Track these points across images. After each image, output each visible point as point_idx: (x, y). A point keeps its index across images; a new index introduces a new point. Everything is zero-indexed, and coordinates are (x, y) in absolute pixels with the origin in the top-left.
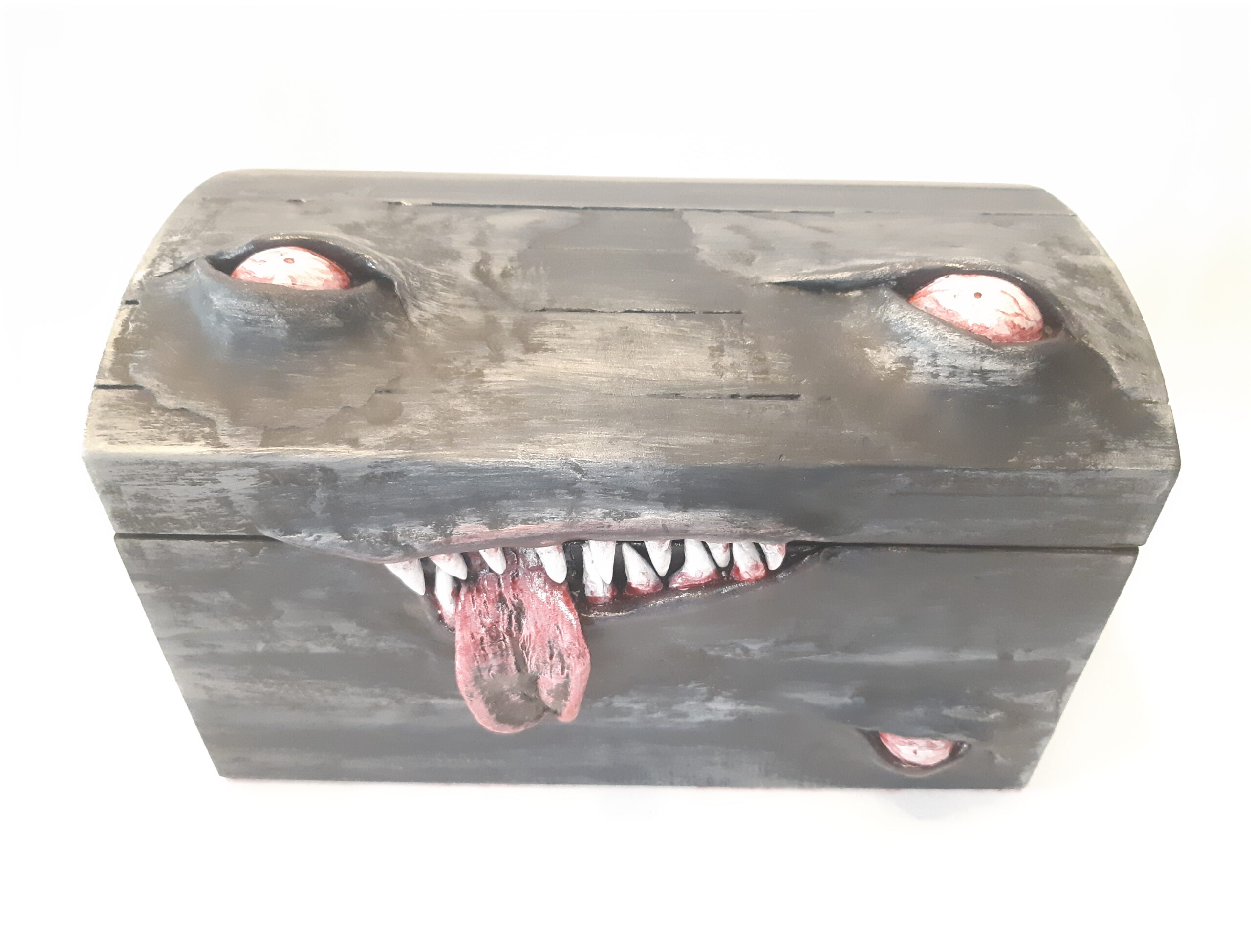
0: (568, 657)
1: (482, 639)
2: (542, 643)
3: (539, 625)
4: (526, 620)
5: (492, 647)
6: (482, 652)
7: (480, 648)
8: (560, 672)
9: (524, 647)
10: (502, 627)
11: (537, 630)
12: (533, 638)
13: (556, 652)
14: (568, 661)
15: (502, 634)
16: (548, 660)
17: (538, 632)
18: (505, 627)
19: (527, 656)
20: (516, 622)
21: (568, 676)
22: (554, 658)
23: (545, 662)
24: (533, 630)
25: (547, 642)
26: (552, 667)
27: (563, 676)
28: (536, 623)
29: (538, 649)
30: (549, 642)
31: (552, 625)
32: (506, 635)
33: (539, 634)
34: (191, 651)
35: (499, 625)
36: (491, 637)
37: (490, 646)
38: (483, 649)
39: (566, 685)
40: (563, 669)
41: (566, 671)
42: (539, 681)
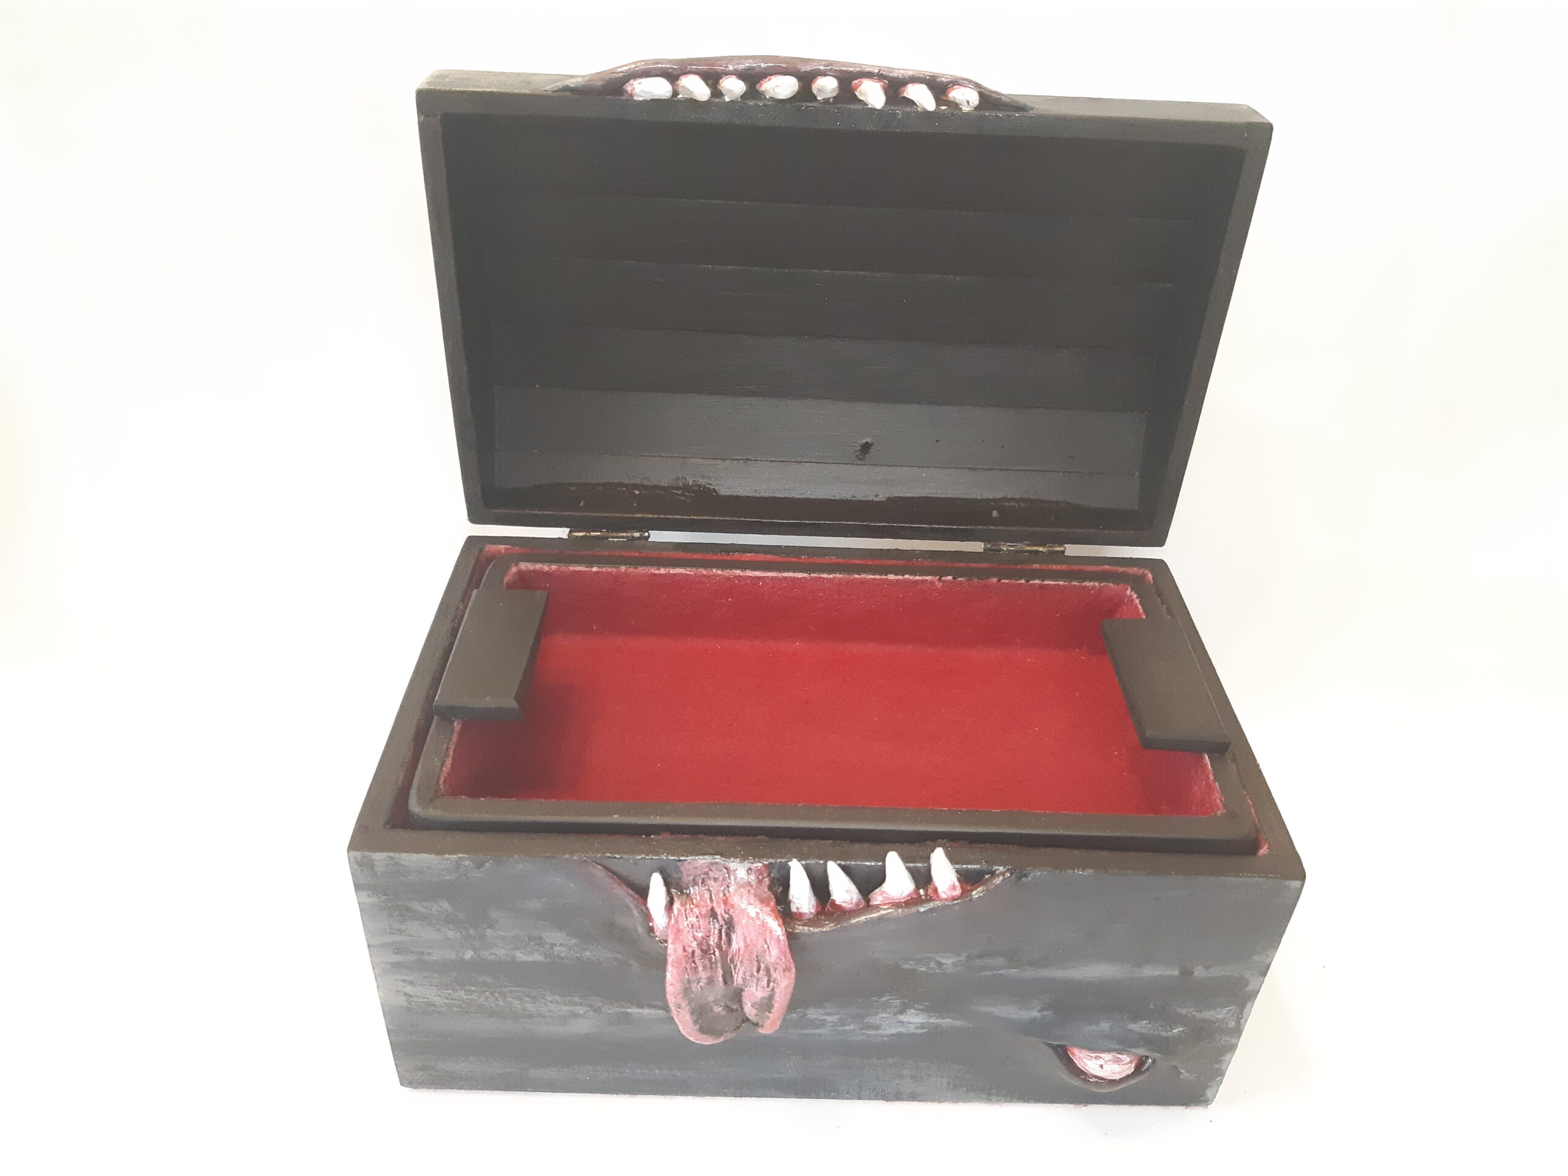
0: (775, 971)
1: (693, 952)
2: (751, 957)
3: (748, 940)
4: (735, 934)
5: (702, 961)
6: (693, 965)
7: (691, 960)
8: (766, 985)
9: (732, 961)
10: (713, 941)
11: (747, 945)
12: (741, 952)
13: (763, 966)
14: (774, 975)
15: (712, 948)
16: (755, 974)
17: (747, 947)
18: (716, 941)
19: (735, 969)
20: (726, 936)
21: (773, 990)
22: (761, 972)
23: (752, 976)
24: (742, 944)
25: (755, 956)
26: (758, 980)
27: (768, 989)
28: (745, 937)
29: (746, 962)
30: (757, 957)
31: (761, 940)
32: (716, 949)
33: (748, 948)
34: (397, 958)
35: (710, 939)
36: (702, 950)
37: (701, 959)
38: (694, 962)
39: (771, 998)
40: (769, 982)
41: (771, 984)
42: (744, 994)
